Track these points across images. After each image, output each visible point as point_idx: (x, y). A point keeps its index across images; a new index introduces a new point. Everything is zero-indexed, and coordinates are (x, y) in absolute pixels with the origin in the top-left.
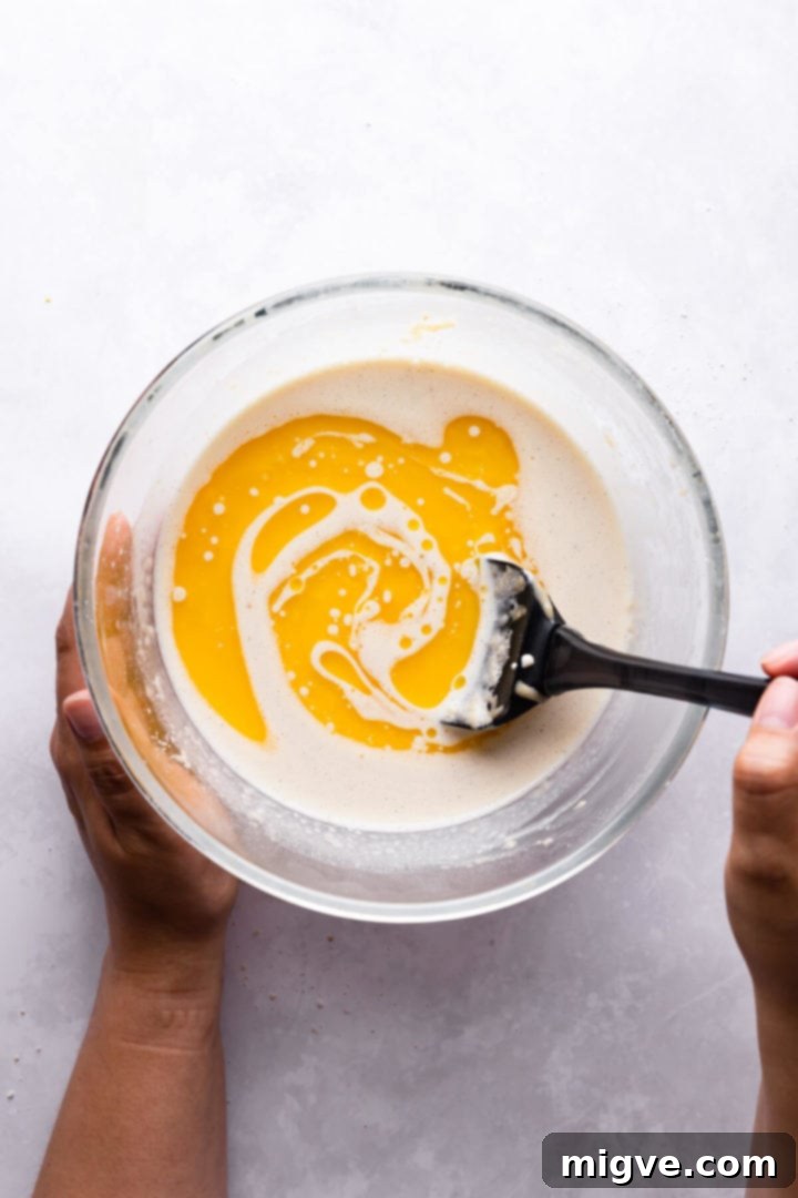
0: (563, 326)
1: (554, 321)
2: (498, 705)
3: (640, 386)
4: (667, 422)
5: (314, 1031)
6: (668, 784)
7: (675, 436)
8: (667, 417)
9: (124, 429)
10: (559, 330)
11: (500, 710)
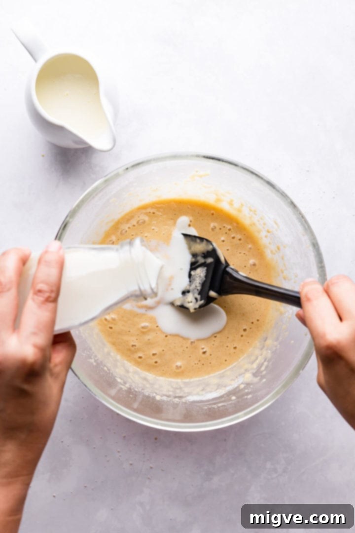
0: (256, 175)
1: (252, 173)
2: (201, 300)
3: (289, 201)
4: (301, 216)
5: (149, 478)
6: (301, 372)
7: (304, 222)
8: (300, 213)
9: (68, 219)
10: (254, 176)
11: (202, 302)
